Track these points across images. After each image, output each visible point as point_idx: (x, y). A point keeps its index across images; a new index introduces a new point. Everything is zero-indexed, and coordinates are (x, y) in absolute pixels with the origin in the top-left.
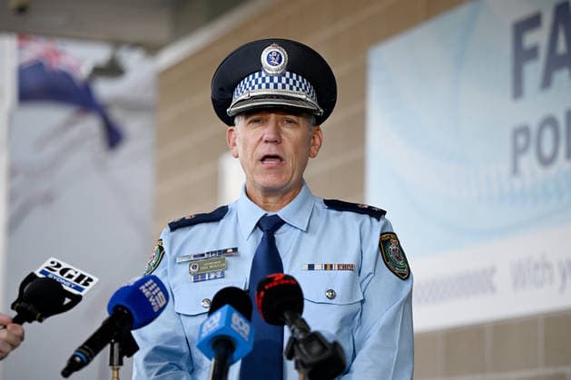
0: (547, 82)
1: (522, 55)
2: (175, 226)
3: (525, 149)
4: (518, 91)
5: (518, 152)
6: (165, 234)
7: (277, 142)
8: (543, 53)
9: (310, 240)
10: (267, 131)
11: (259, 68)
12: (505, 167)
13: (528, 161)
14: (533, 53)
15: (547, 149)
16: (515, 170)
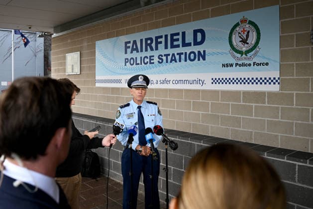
0: (132, 52)
1: (127, 48)
2: (122, 107)
3: (127, 62)
4: (126, 53)
5: (126, 62)
6: (119, 109)
7: (142, 93)
8: (131, 48)
9: (147, 110)
10: (140, 91)
11: (138, 80)
12: (124, 64)
13: (128, 64)
14: (129, 47)
15: (132, 63)
16: (126, 65)
